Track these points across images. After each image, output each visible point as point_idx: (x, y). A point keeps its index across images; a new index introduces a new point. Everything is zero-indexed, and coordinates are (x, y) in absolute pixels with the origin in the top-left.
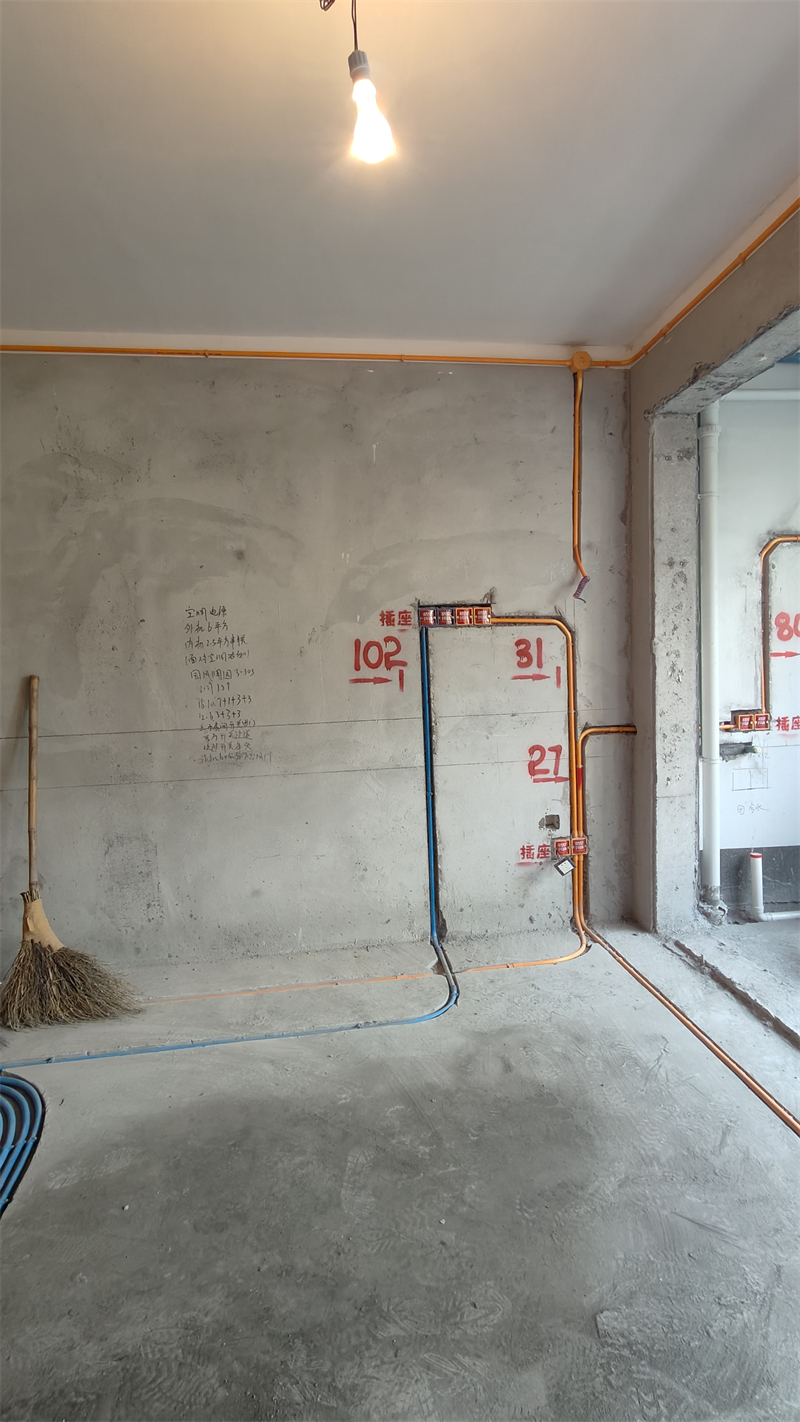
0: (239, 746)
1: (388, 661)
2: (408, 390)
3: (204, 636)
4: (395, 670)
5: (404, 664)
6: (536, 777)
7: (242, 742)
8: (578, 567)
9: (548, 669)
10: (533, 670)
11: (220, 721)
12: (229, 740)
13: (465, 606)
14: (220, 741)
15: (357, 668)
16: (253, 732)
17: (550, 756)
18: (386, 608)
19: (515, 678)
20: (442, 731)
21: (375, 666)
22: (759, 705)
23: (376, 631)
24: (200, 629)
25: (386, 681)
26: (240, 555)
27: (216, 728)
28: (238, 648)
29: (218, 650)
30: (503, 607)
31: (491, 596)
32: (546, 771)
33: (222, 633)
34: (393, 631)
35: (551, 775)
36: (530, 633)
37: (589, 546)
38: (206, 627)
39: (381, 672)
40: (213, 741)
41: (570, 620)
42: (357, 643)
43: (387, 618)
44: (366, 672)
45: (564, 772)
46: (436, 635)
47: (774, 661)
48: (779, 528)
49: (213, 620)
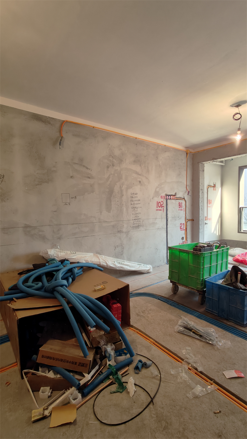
0: (139, 224)
1: (162, 206)
2: (165, 152)
3: (134, 199)
4: (163, 208)
5: (164, 207)
6: (181, 229)
7: (139, 223)
8: (187, 189)
9: (183, 209)
10: (181, 209)
11: (136, 218)
13: (172, 195)
14: (136, 223)
15: (157, 207)
16: (141, 221)
17: (183, 225)
18: (161, 195)
19: (179, 210)
20: (169, 220)
21: (159, 207)
22: (207, 216)
23: (160, 200)
24: (133, 197)
25: (161, 210)
26: (140, 182)
27: (135, 220)
28: (139, 202)
29: (136, 202)
30: (178, 196)
31: (176, 194)
32: (182, 228)
33: (137, 199)
34: (162, 200)
35: (183, 229)
36: (180, 201)
37: (188, 185)
38: (134, 197)
39: (160, 208)
40: (135, 223)
41: (185, 199)
42: (157, 202)
43: (162, 197)
44: (159, 208)
45: (184, 229)
46: (169, 201)
47: (208, 208)
48: (209, 185)
49: (135, 195)
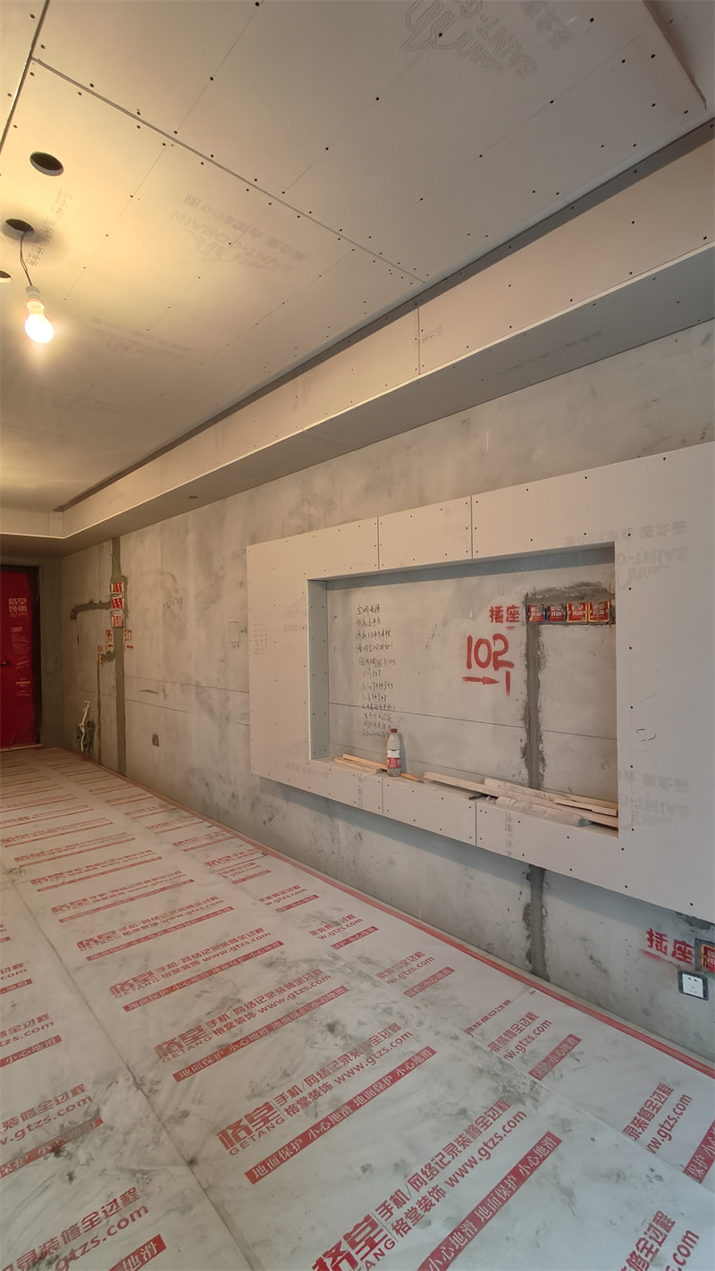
0: (384, 727)
1: (496, 661)
3: (368, 630)
4: (503, 670)
5: (510, 665)
7: (386, 723)
11: (375, 702)
12: (379, 720)
14: (373, 720)
15: (469, 666)
16: (393, 716)
18: (496, 602)
20: (549, 748)
21: (484, 665)
23: (486, 628)
25: (493, 682)
27: (371, 708)
28: (387, 640)
29: (374, 642)
33: (378, 628)
34: (501, 628)
38: (367, 623)
39: (489, 672)
40: (369, 719)
42: (470, 639)
43: (496, 615)
44: (476, 671)
46: (544, 633)
49: (372, 616)
